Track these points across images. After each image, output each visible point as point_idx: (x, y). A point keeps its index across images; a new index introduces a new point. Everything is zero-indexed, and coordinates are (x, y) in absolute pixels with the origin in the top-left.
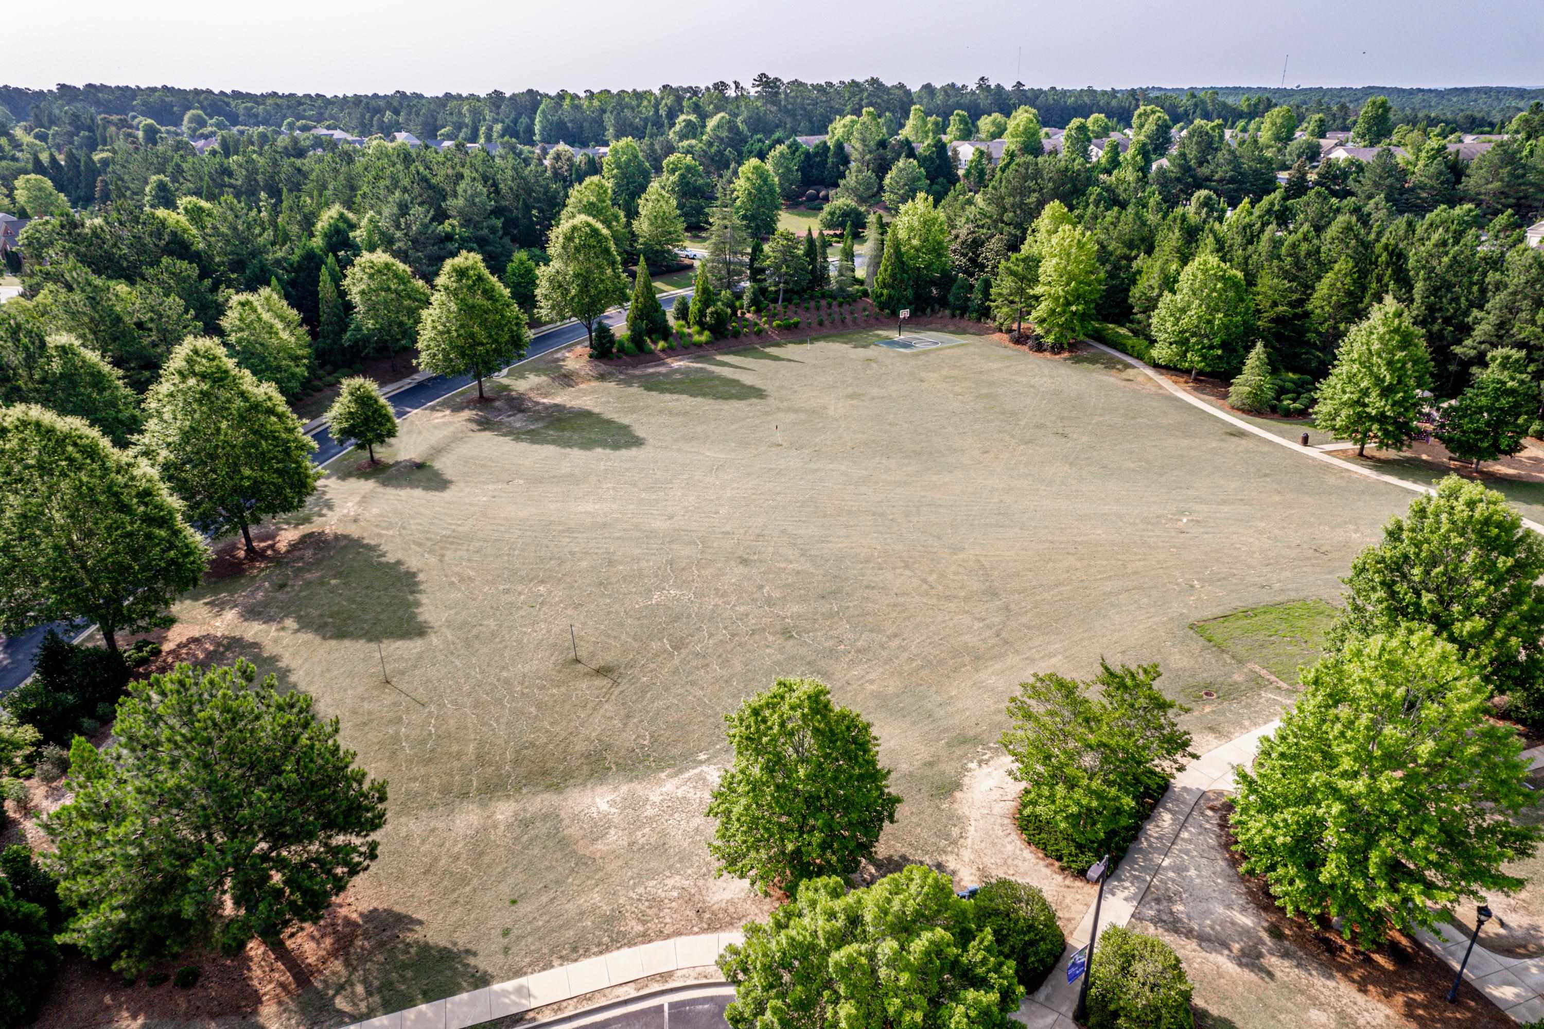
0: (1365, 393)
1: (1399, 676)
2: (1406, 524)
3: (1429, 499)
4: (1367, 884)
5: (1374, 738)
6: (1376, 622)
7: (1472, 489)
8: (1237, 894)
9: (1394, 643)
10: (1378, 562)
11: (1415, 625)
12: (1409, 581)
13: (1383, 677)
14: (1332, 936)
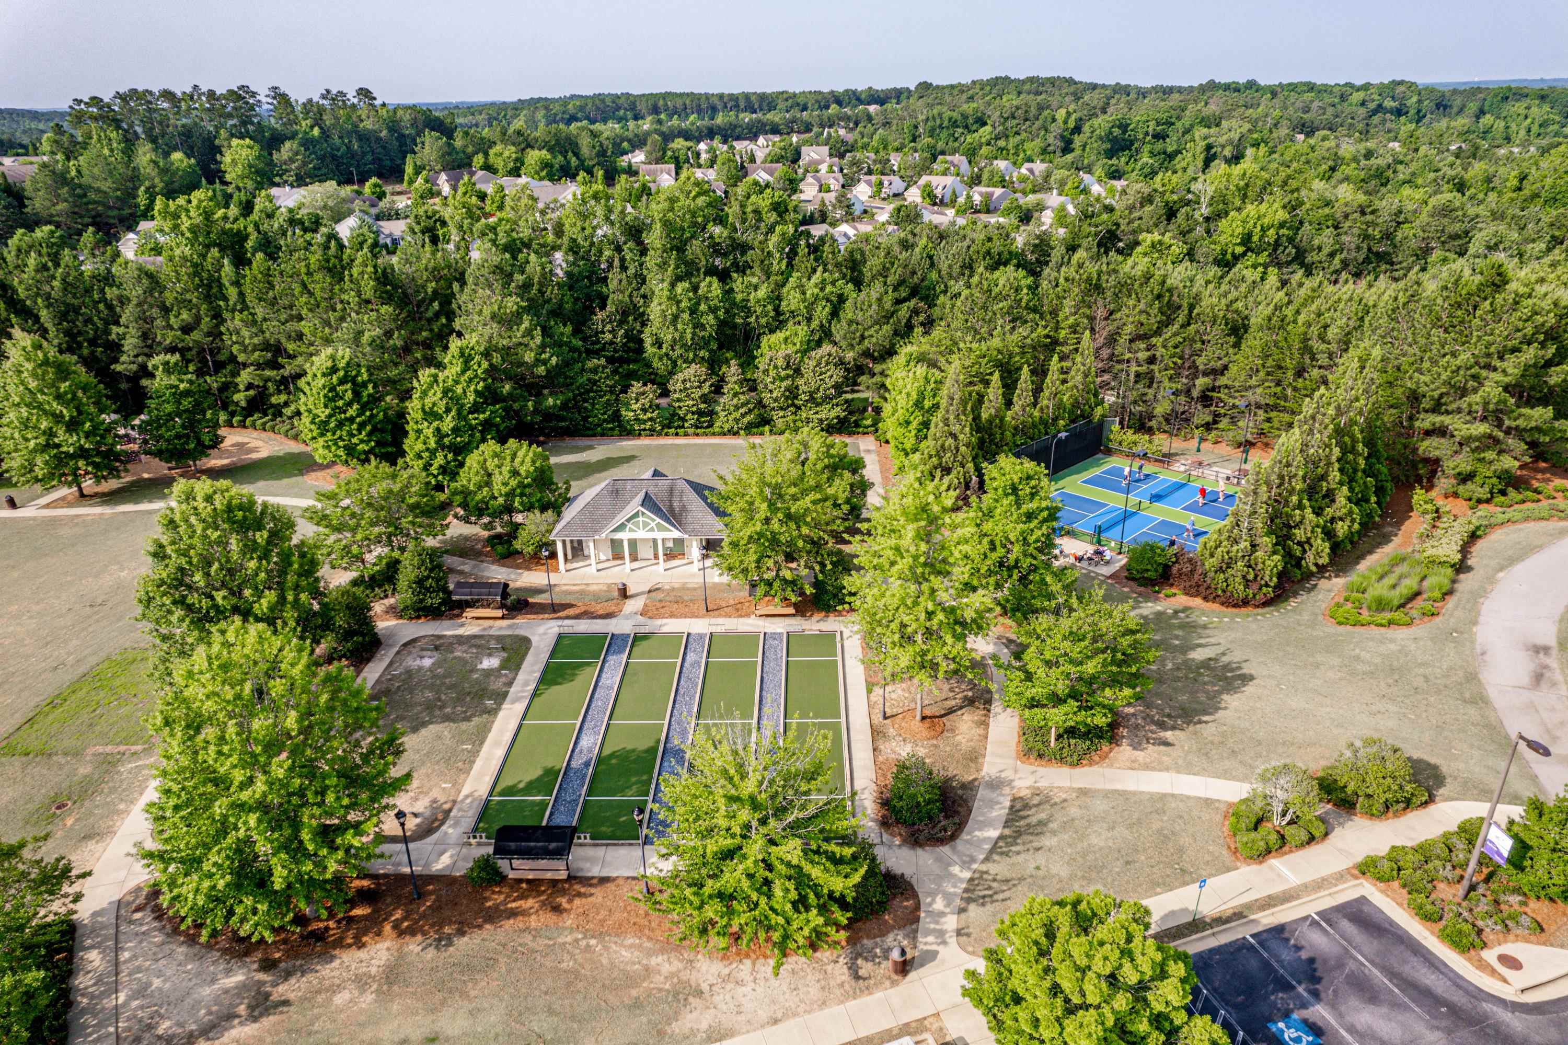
0: (50, 433)
1: (236, 674)
2: (165, 540)
3: (172, 510)
4: (314, 863)
5: (248, 740)
6: (190, 640)
7: (203, 486)
8: (214, 964)
9: (216, 648)
10: (159, 586)
11: (223, 624)
12: (197, 590)
13: (224, 682)
14: (314, 926)
